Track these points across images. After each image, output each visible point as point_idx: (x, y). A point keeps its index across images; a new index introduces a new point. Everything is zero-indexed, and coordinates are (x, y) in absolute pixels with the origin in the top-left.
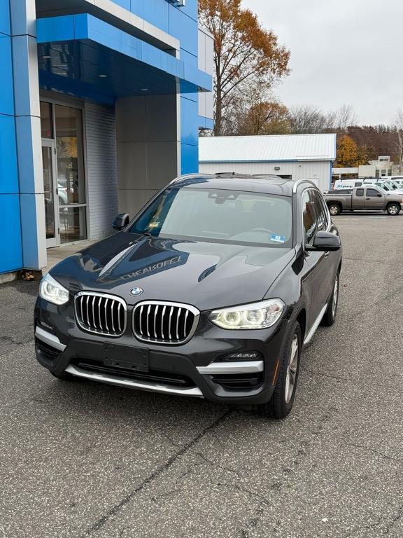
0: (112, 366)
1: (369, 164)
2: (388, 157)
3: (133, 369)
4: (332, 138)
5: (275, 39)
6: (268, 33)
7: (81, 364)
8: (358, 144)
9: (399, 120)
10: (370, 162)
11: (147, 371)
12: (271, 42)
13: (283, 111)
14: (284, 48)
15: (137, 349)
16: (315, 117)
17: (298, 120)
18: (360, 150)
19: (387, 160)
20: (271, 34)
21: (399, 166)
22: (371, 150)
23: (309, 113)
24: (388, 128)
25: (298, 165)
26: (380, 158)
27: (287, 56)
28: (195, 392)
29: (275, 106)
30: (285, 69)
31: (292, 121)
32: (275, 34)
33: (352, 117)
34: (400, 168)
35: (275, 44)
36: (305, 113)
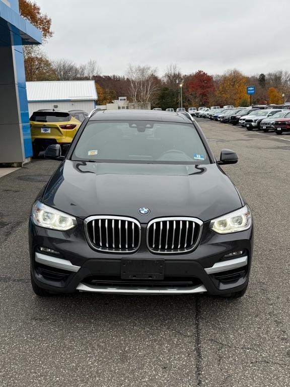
0: (130, 278)
1: (112, 103)
2: (125, 98)
3: (150, 278)
4: (92, 83)
5: (39, 9)
6: (32, 5)
7: (94, 281)
8: (104, 88)
9: (130, 71)
10: (113, 101)
11: (163, 279)
12: (36, 11)
13: (47, 64)
14: (46, 16)
15: (154, 261)
16: (71, 69)
17: (59, 70)
18: (105, 93)
19: (125, 100)
20: (35, 5)
21: (133, 104)
22: (112, 93)
23: (67, 65)
24: (119, 77)
25: (71, 103)
26: (120, 98)
27: (49, 22)
28: (200, 289)
29: (40, 60)
30: (49, 32)
31: (54, 71)
32: (38, 5)
33: (97, 69)
34: (134, 105)
35: (38, 13)
36: (64, 66)
